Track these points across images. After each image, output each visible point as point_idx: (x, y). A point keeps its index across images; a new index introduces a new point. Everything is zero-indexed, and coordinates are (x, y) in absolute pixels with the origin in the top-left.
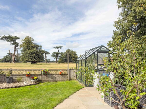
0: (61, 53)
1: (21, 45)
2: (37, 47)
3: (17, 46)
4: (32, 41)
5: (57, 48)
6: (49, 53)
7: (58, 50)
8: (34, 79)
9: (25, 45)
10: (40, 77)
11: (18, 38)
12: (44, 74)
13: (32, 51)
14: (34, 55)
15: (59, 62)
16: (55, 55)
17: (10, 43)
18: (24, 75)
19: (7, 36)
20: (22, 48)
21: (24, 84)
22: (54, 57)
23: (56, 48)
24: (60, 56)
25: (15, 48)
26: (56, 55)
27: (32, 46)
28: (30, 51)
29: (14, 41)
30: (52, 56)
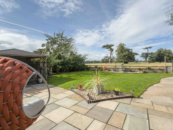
0: (151, 53)
1: (116, 50)
2: (128, 50)
3: (112, 51)
4: (125, 46)
5: (147, 48)
6: (138, 54)
7: (148, 51)
8: (142, 71)
9: (119, 50)
10: (146, 71)
11: (113, 46)
12: (148, 69)
13: (125, 54)
14: (127, 57)
15: (149, 62)
16: (144, 55)
17: (108, 50)
18: (136, 69)
19: (106, 45)
20: (117, 53)
21: (138, 73)
22: (144, 58)
23: (145, 49)
24: (149, 56)
25: (111, 53)
26: (146, 55)
27: (125, 50)
28: (123, 54)
29: (110, 48)
30: (141, 56)
